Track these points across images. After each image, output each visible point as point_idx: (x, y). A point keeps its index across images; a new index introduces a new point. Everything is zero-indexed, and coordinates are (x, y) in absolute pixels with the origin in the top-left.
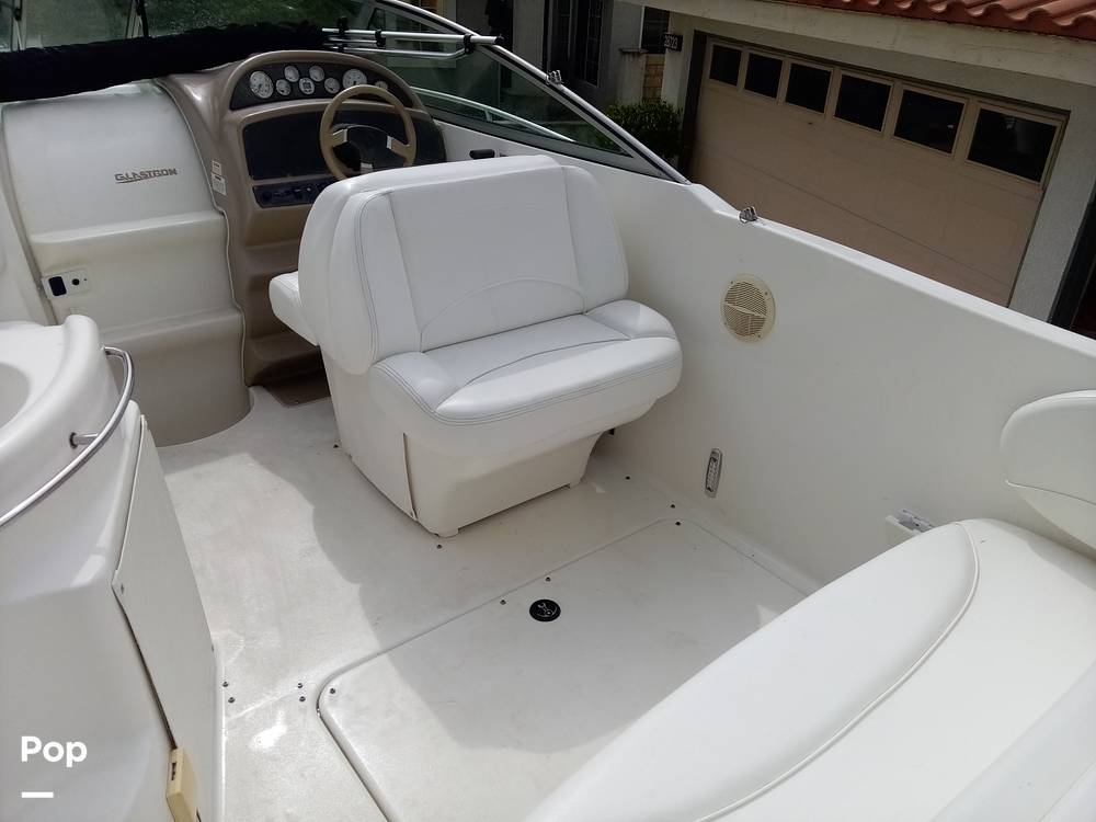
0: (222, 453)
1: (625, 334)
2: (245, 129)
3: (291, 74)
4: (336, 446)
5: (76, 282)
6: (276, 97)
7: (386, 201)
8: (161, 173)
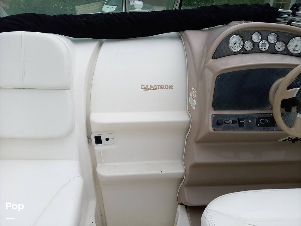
2: (218, 76)
3: (256, 37)
5: (107, 139)
6: (243, 51)
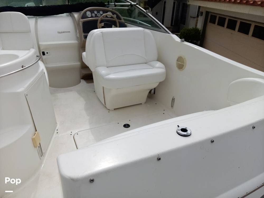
0: (71, 91)
1: (153, 67)
2: (83, 22)
3: (95, 12)
4: (94, 92)
5: (47, 53)
6: (92, 17)
7: (101, 34)
8: (67, 32)
